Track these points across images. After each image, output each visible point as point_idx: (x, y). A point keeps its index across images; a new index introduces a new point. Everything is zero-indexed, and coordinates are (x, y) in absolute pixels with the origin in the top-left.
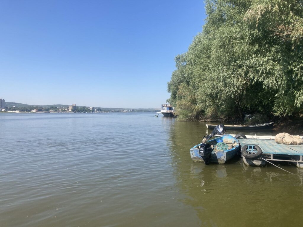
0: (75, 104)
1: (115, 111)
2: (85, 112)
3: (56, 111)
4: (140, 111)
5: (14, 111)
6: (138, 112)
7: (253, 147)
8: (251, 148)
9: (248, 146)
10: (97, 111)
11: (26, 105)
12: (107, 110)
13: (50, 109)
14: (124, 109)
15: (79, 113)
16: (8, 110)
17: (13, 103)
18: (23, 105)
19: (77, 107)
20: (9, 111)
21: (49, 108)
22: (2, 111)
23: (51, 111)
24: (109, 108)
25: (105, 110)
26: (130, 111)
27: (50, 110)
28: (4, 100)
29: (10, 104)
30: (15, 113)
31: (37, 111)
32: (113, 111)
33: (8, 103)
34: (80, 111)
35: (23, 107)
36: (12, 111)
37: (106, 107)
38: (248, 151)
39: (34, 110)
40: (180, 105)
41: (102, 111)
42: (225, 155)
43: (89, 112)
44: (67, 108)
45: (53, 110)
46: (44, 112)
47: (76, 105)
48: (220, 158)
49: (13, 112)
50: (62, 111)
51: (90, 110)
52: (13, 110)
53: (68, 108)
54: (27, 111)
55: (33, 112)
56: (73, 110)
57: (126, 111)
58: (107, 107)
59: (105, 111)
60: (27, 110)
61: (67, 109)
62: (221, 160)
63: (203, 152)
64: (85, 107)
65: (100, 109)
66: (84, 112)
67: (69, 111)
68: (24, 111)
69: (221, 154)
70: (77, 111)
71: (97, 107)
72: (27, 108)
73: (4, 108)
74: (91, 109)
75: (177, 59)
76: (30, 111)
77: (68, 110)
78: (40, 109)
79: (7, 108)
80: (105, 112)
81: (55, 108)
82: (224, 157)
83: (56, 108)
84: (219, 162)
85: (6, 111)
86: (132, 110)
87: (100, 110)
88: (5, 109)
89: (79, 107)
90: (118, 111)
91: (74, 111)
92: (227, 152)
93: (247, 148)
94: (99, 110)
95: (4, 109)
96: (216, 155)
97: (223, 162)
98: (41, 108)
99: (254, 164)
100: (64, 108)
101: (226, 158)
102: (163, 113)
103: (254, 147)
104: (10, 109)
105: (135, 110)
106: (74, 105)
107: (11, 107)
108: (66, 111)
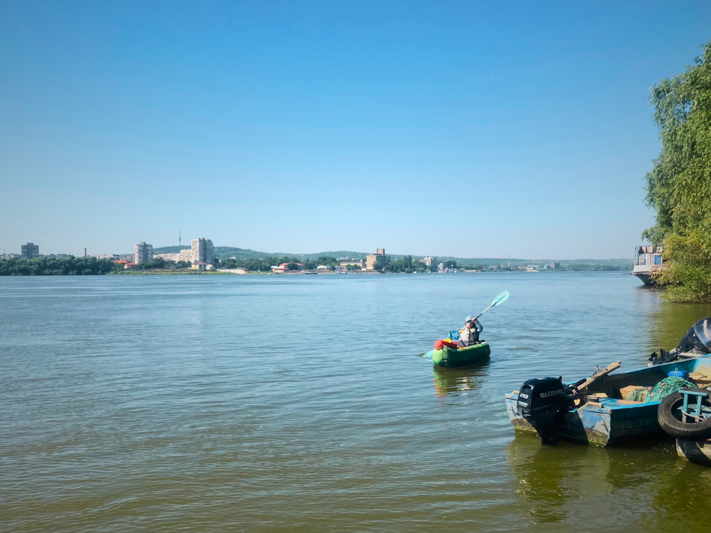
0: (384, 250)
1: (499, 268)
2: (411, 272)
3: (334, 269)
4: (581, 266)
5: (232, 271)
6: (573, 269)
7: (699, 400)
8: (696, 403)
9: (683, 395)
10: (444, 268)
11: (262, 254)
12: (474, 266)
13: (319, 263)
14: (527, 263)
15: (396, 274)
16: (220, 267)
17: (231, 249)
18: (255, 253)
19: (389, 257)
20: (221, 271)
21: (315, 262)
22: (206, 270)
23: (320, 269)
24: (483, 260)
25: (469, 265)
26: (549, 267)
27: (318, 267)
28: (209, 241)
29: (223, 252)
30: (234, 273)
31: (285, 271)
32: (492, 269)
33: (220, 248)
34: (397, 268)
35: (252, 260)
36: (228, 268)
37: (472, 257)
38: (684, 412)
39: (278, 266)
40: (674, 250)
41: (459, 268)
42: (607, 419)
43: (423, 271)
44: (361, 261)
45: (325, 267)
46: (303, 271)
47: (386, 253)
48: (591, 429)
49: (230, 273)
50: (349, 268)
51: (425, 267)
52: (230, 268)
53: (365, 260)
54: (262, 270)
55: (277, 273)
56: (377, 268)
57: (534, 268)
58: (476, 257)
59: (467, 268)
60: (263, 267)
61: (361, 265)
62: (594, 435)
63: (525, 404)
64: (410, 257)
65: (455, 263)
66: (408, 272)
67: (368, 268)
68: (256, 269)
69: (595, 415)
70: (387, 269)
71: (445, 258)
72: (262, 261)
73: (210, 261)
74: (427, 265)
75: (658, 94)
76: (268, 269)
77: (365, 266)
78: (293, 265)
79: (217, 261)
80: (470, 271)
81: (330, 261)
82: (605, 425)
83: (334, 260)
84: (590, 440)
85: (214, 270)
86: (553, 266)
87: (455, 267)
88: (213, 264)
89: (394, 256)
90: (509, 269)
91: (382, 268)
92: (613, 411)
93: (681, 403)
94: (452, 265)
95: (211, 266)
96: (581, 416)
97: (601, 441)
98: (297, 261)
99: (703, 455)
100: (355, 261)
101: (609, 429)
102: (640, 275)
103: (704, 398)
104: (223, 265)
105: (566, 265)
106: (381, 252)
107: (226, 259)
108: (359, 268)
